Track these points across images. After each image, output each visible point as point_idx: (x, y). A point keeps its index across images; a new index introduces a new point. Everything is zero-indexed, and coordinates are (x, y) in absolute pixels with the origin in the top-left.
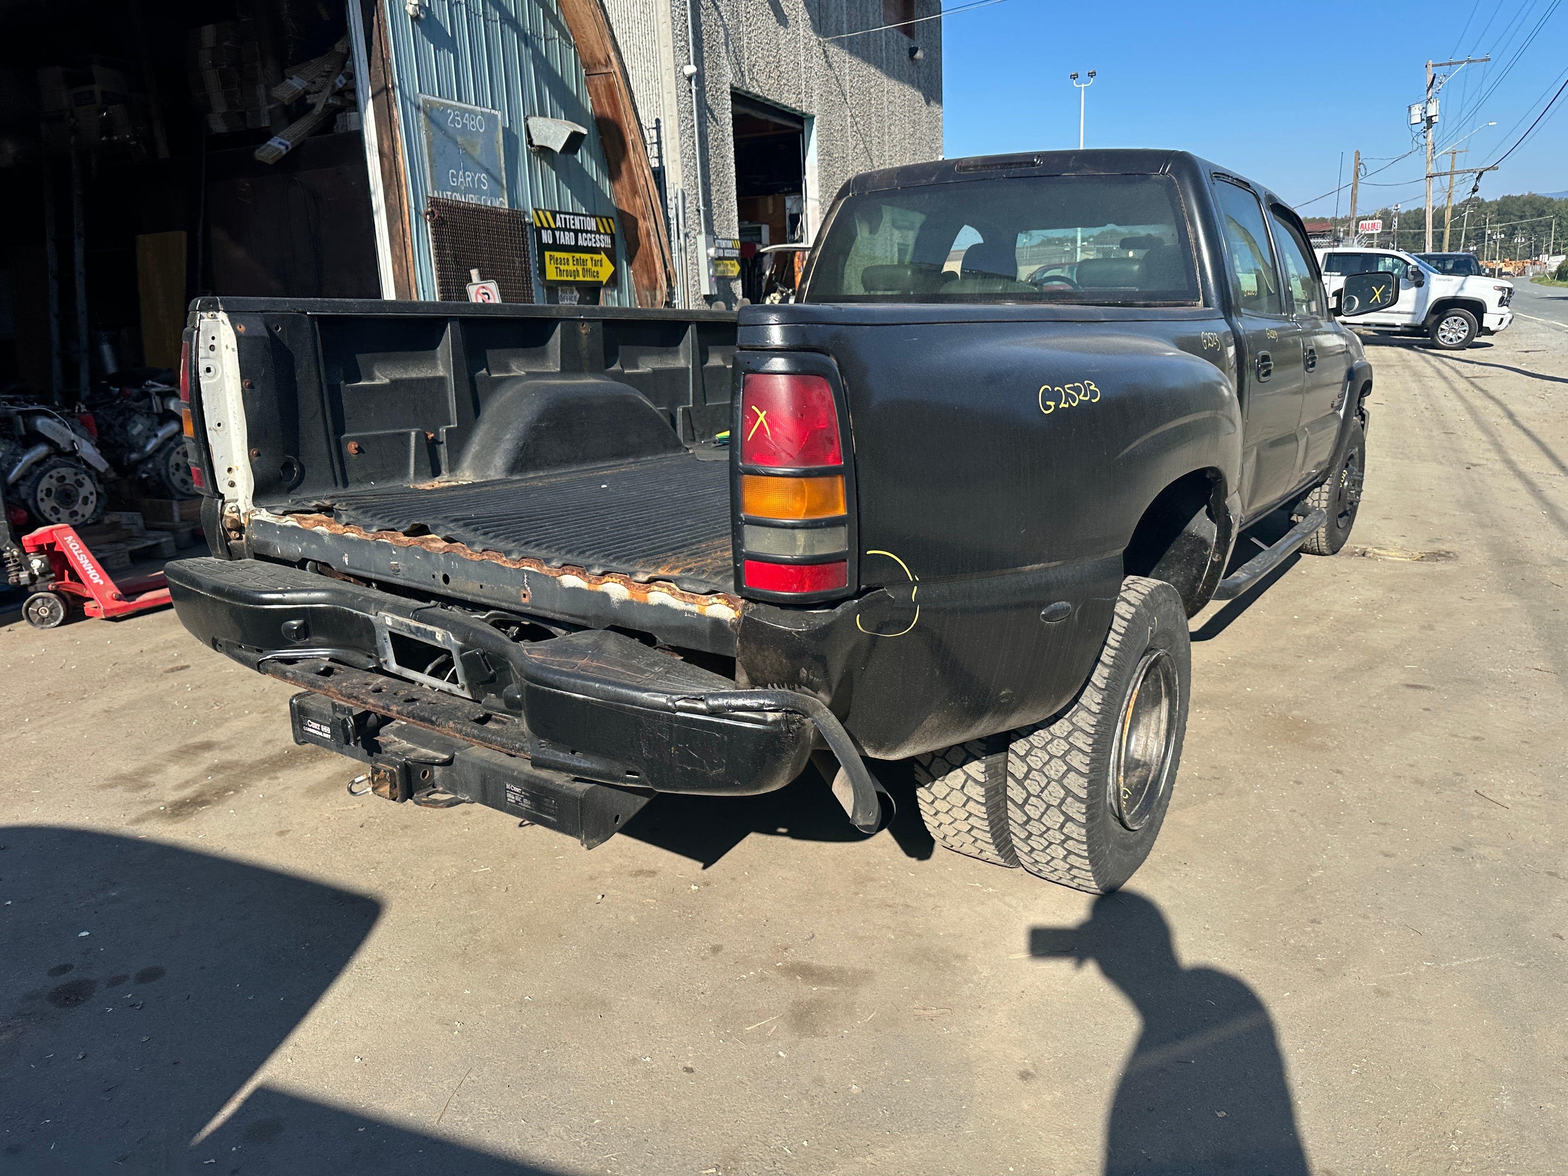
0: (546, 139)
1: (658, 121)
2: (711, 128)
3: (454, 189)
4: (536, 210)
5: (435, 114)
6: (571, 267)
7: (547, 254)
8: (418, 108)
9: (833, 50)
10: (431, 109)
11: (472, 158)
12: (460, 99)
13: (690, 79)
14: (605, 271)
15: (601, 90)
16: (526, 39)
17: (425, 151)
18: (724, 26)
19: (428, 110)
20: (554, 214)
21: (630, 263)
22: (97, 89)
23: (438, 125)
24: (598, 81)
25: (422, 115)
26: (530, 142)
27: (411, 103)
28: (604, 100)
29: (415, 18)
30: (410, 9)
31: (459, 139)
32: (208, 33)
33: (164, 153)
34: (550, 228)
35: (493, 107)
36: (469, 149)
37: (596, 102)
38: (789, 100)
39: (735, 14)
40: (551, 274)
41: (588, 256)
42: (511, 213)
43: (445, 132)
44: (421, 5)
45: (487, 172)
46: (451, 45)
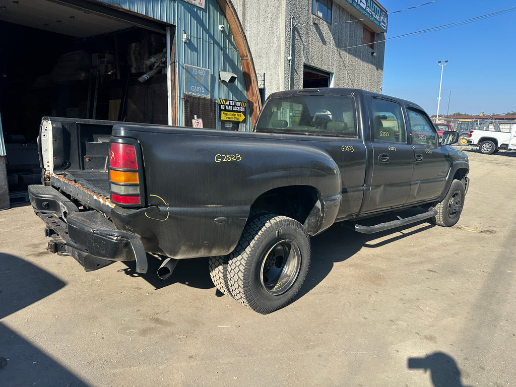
0: (225, 78)
1: (264, 74)
2: (296, 76)
3: (193, 92)
4: (220, 99)
5: (189, 70)
6: (230, 116)
7: (222, 112)
8: (183, 68)
9: (342, 52)
10: (188, 68)
11: (200, 83)
12: (197, 66)
13: (289, 61)
14: (242, 118)
15: (245, 64)
16: (221, 49)
17: (184, 80)
18: (304, 46)
20: (226, 100)
21: (250, 116)
22: (105, 60)
23: (189, 73)
24: (244, 61)
25: (184, 70)
26: (220, 79)
27: (181, 66)
28: (246, 67)
29: (185, 43)
30: (184, 40)
31: (196, 77)
32: (133, 45)
33: (119, 78)
34: (224, 104)
35: (208, 68)
36: (199, 80)
37: (243, 68)
38: (325, 68)
39: (308, 41)
40: (223, 118)
41: (236, 113)
42: (211, 100)
43: (191, 75)
44: (187, 39)
45: (204, 87)
46: (196, 50)
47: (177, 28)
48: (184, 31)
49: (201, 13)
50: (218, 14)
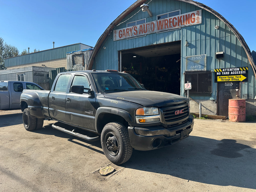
3: (192, 69)
4: (216, 69)
5: (189, 58)
6: (227, 78)
7: (218, 77)
11: (198, 63)
12: (196, 55)
14: (243, 78)
17: (186, 64)
19: (187, 58)
20: (222, 69)
23: (189, 60)
26: (216, 57)
27: (184, 58)
29: (187, 46)
30: (185, 45)
31: (194, 61)
34: (220, 72)
35: (205, 54)
36: (196, 62)
40: (219, 80)
41: (235, 76)
42: (207, 71)
43: (191, 61)
44: (188, 43)
45: (201, 65)
46: (196, 47)
47: (181, 41)
48: (186, 41)
49: (198, 27)
50: (213, 21)
